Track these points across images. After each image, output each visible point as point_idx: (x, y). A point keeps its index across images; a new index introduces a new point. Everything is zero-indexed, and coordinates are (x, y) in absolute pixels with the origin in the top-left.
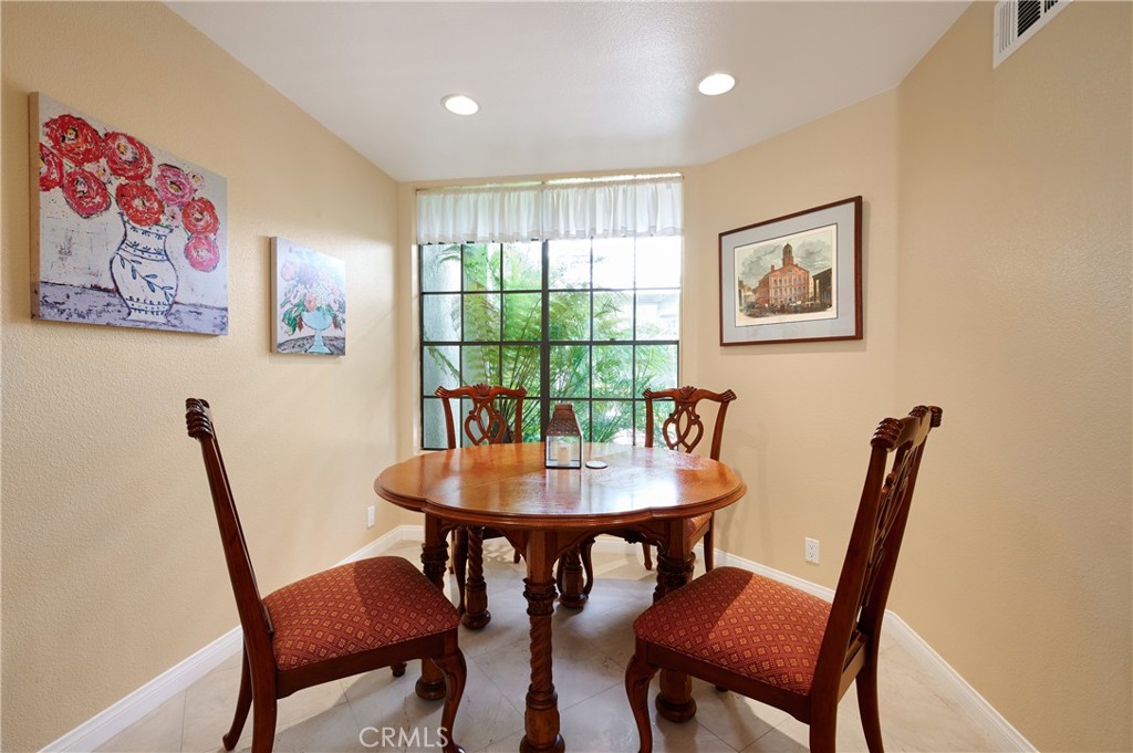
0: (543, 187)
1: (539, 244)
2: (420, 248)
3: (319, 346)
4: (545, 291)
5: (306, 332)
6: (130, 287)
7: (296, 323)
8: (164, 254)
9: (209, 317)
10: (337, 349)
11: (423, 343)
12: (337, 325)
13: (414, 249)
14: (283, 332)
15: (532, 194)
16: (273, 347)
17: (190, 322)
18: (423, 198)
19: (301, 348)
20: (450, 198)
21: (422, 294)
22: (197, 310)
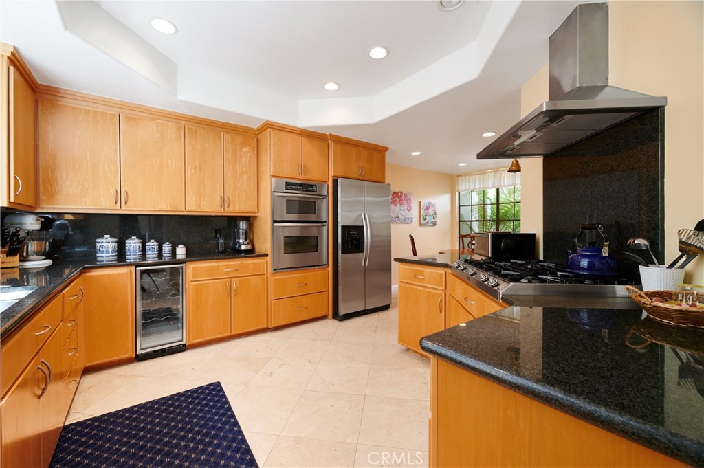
0: (496, 172)
1: (495, 190)
2: (459, 193)
3: (430, 224)
4: (498, 204)
5: (427, 221)
6: (400, 216)
7: (425, 219)
8: (404, 210)
9: (410, 220)
10: (434, 224)
11: (460, 221)
12: (434, 218)
13: (457, 194)
14: (422, 222)
15: (493, 174)
16: (420, 225)
17: (407, 221)
18: (460, 178)
19: (426, 224)
20: (468, 177)
21: (459, 206)
22: (408, 219)
